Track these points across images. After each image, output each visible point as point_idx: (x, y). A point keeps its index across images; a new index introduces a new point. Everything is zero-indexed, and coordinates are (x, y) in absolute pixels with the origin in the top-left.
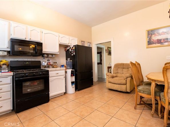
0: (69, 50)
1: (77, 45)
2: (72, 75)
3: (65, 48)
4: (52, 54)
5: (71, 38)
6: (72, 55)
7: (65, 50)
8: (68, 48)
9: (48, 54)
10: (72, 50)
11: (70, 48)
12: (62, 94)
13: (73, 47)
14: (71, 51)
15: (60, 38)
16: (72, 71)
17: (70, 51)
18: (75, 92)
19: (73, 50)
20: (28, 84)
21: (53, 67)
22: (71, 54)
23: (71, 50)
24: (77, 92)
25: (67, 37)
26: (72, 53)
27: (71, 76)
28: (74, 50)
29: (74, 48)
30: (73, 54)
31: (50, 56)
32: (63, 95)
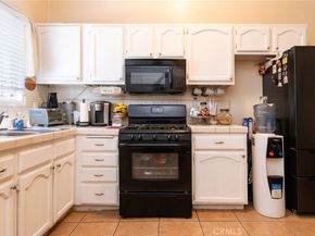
0: (270, 69)
1: (296, 47)
2: (271, 154)
3: (260, 65)
4: (215, 88)
5: (277, 29)
6: (280, 84)
7: (260, 71)
8: (269, 64)
9: (203, 88)
10: (280, 70)
11: (274, 62)
12: (238, 208)
13: (281, 59)
14: (277, 73)
15: (237, 37)
16: (270, 140)
17: (274, 71)
18: (286, 215)
19: (282, 66)
20: (146, 157)
21: (219, 123)
22: (277, 83)
23: (278, 68)
24: (294, 218)
25: (264, 28)
26: (280, 78)
27: (268, 156)
28: (285, 69)
29: (285, 61)
30: (282, 81)
31: (209, 92)
32: (238, 210)
